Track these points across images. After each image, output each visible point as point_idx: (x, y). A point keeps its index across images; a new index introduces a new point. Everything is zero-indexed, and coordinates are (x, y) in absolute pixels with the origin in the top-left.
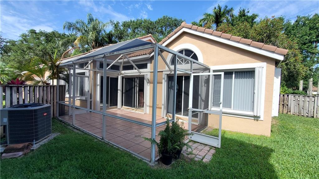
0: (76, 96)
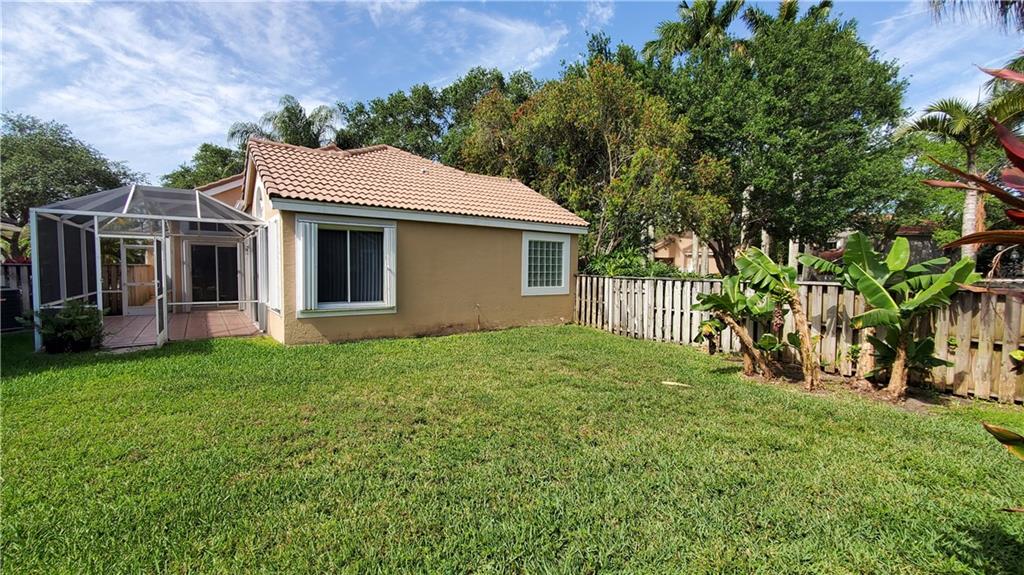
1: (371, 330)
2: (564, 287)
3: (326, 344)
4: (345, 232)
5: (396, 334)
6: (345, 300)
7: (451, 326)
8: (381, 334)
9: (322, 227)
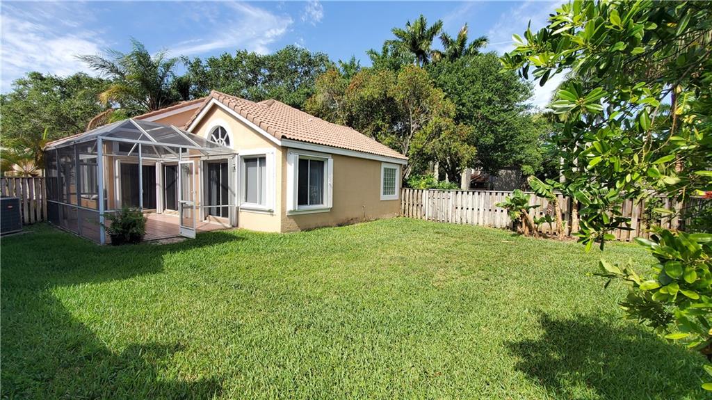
0: (82, 192)
1: (319, 222)
2: (396, 196)
3: (299, 232)
4: (307, 160)
5: (330, 224)
6: (307, 204)
7: (352, 219)
8: (323, 225)
9: (302, 158)
